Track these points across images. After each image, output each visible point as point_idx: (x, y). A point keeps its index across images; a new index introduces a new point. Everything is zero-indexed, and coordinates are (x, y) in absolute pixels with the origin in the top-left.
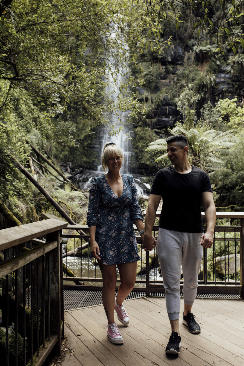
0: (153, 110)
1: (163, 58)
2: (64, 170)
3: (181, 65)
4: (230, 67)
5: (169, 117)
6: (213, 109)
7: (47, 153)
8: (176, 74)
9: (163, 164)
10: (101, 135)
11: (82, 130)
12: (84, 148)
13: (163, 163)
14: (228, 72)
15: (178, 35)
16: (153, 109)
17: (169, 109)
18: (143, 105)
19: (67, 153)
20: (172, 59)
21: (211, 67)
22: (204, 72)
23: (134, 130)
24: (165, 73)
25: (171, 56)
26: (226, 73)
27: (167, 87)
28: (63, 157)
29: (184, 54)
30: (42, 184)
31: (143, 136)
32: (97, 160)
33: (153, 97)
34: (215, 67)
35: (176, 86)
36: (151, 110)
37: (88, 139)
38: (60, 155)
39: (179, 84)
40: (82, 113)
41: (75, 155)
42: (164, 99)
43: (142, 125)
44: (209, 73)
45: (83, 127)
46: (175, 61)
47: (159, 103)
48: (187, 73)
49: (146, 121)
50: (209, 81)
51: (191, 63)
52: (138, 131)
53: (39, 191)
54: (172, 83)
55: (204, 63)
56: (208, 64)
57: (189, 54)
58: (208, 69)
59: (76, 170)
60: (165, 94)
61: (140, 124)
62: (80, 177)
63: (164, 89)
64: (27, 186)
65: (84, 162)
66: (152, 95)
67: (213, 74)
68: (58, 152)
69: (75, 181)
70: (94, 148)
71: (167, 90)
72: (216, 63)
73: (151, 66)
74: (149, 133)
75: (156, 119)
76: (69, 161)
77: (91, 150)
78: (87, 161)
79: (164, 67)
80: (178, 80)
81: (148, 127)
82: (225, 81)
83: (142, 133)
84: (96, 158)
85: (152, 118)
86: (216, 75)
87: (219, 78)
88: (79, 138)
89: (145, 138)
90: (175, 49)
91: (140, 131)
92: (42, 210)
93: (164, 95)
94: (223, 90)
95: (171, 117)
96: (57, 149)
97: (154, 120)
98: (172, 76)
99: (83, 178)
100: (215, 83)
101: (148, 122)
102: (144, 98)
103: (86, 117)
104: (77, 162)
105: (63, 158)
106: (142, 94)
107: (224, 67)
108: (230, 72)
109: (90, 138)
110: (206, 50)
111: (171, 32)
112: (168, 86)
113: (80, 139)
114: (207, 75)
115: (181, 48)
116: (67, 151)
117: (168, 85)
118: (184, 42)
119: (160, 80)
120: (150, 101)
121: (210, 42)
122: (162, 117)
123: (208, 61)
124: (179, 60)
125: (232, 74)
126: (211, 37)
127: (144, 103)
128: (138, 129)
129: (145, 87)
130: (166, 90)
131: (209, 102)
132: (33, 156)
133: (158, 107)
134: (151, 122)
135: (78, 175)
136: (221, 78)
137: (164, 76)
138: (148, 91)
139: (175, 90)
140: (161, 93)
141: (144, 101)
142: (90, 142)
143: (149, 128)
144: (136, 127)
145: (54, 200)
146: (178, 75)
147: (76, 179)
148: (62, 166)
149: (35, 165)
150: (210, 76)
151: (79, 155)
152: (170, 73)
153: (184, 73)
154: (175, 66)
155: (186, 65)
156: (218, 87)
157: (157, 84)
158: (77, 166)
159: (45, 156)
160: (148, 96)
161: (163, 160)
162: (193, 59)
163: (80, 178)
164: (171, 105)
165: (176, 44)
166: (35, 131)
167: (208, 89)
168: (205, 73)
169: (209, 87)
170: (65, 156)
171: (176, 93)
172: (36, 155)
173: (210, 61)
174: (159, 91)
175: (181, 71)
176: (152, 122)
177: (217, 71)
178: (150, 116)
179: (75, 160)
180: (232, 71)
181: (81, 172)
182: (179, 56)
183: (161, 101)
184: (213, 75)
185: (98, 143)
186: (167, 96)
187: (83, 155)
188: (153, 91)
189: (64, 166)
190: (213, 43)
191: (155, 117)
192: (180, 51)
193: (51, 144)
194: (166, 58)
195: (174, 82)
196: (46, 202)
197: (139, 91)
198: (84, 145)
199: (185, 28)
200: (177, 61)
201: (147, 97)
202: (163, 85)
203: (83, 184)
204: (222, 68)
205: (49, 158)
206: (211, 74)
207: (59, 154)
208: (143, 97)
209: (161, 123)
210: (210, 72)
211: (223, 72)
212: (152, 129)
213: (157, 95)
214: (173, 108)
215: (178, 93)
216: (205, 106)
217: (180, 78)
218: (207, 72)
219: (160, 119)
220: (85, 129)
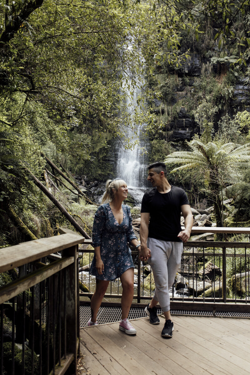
0: (169, 123)
1: (180, 70)
2: (79, 183)
3: (198, 76)
4: (249, 79)
5: (185, 130)
6: (231, 122)
7: (62, 166)
8: (193, 86)
10: (116, 148)
11: (97, 142)
12: (99, 160)
13: (179, 176)
14: (246, 83)
15: (195, 46)
16: (169, 121)
17: (186, 122)
19: (81, 166)
20: (188, 71)
21: (228, 79)
22: (221, 84)
23: (150, 143)
24: (181, 85)
25: (188, 67)
26: (244, 84)
27: (184, 99)
28: (78, 169)
29: (201, 65)
30: (56, 197)
31: (159, 149)
32: (112, 173)
33: (170, 109)
34: (233, 78)
35: (193, 98)
37: (103, 151)
39: (196, 96)
40: (97, 126)
41: (90, 168)
42: (180, 112)
43: (158, 137)
44: (227, 85)
45: (98, 139)
46: (192, 73)
47: (175, 115)
48: (204, 85)
50: (227, 92)
51: (209, 74)
52: (154, 144)
53: (54, 204)
54: (189, 95)
55: (222, 75)
56: (226, 75)
57: (207, 65)
58: (226, 80)
59: (91, 183)
60: (182, 106)
61: (156, 137)
63: (180, 101)
64: (42, 200)
65: (99, 175)
66: (169, 107)
67: (230, 85)
68: (73, 165)
69: (90, 194)
70: (109, 160)
71: (184, 102)
72: (234, 75)
73: (168, 78)
74: (166, 145)
76: (84, 174)
77: (106, 163)
78: (102, 174)
79: (181, 79)
80: (195, 91)
81: (164, 140)
82: (243, 92)
83: (158, 146)
84: (111, 171)
85: (168, 130)
86: (234, 86)
87: (237, 90)
88: (94, 150)
89: (161, 151)
90: (192, 61)
91: (156, 144)
92: (57, 224)
93: (181, 108)
94: (242, 102)
95: (187, 129)
96: (72, 162)
97: (171, 133)
98: (189, 87)
99: (97, 191)
100: (233, 95)
101: (164, 134)
102: (161, 110)
103: (102, 130)
104: (92, 175)
105: (78, 171)
106: (158, 106)
107: (243, 79)
108: (249, 83)
109: (105, 151)
110: (224, 61)
111: (187, 43)
113: (96, 152)
114: (225, 87)
115: (198, 59)
116: (82, 164)
117: (185, 97)
118: (201, 53)
119: (176, 91)
120: (167, 113)
121: (228, 53)
122: (179, 130)
123: (226, 73)
124: (195, 72)
126: (229, 48)
127: (160, 115)
128: (155, 142)
129: (162, 99)
130: (182, 102)
132: (48, 168)
133: (174, 119)
134: (168, 135)
135: (93, 188)
136: (239, 89)
137: (181, 87)
138: (164, 103)
139: (192, 101)
140: (177, 105)
141: (160, 113)
143: (165, 140)
144: (152, 140)
145: (69, 213)
146: (195, 87)
147: (91, 192)
148: (76, 179)
149: (49, 178)
150: (228, 88)
151: (94, 168)
152: (187, 84)
153: (202, 85)
154: (192, 78)
155: (204, 76)
156: (236, 99)
157: (173, 96)
158: (91, 179)
159: (60, 169)
160: (164, 108)
161: (180, 174)
162: (210, 70)
163: (95, 191)
164: (188, 117)
165: (193, 56)
166: (50, 143)
167: (225, 101)
168: (223, 84)
169: (227, 99)
170: (79, 169)
171: (193, 105)
172: (51, 168)
173: (228, 73)
174: (175, 103)
175: (198, 83)
177: (235, 82)
178: (167, 128)
179: (90, 173)
181: (96, 185)
182: (195, 68)
183: (178, 113)
185: (114, 155)
186: (184, 108)
187: (98, 168)
188: (169, 103)
189: (79, 179)
190: (231, 55)
191: (171, 129)
192: (198, 62)
193: (66, 156)
194: (182, 70)
195: (191, 94)
196: (60, 215)
197: (155, 103)
198: (100, 158)
199: (202, 39)
200: (194, 72)
202: (180, 97)
203: (98, 197)
204: (240, 80)
205: (63, 170)
206: (229, 86)
207: (73, 167)
208: (159, 110)
209: (178, 136)
210: (228, 83)
211: (241, 83)
212: (168, 142)
213: (173, 107)
214: (190, 120)
215: (195, 105)
216: (223, 118)
217: (197, 90)
218: (225, 83)
219: (176, 131)
220: (100, 142)
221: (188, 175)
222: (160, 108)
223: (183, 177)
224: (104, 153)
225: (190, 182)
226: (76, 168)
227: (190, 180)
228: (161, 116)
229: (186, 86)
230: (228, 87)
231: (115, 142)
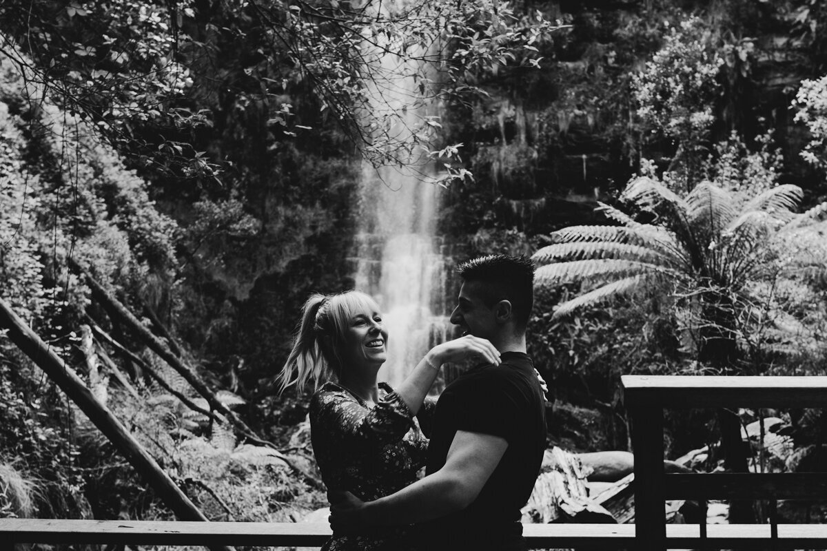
0: (532, 168)
2: (216, 383)
4: (807, 12)
5: (589, 192)
9: (573, 358)
11: (282, 240)
13: (571, 353)
14: (800, 27)
16: (532, 162)
17: (591, 164)
18: (499, 150)
19: (227, 322)
22: (713, 31)
23: (465, 241)
24: (573, 38)
26: (791, 31)
27: (583, 87)
28: (215, 336)
33: (533, 120)
34: (752, 10)
35: (615, 81)
36: (527, 168)
37: (302, 272)
38: (203, 331)
39: (623, 76)
40: (281, 182)
41: (257, 331)
42: (571, 129)
43: (495, 220)
44: (732, 34)
47: (553, 141)
48: (653, 36)
49: (510, 205)
50: (731, 61)
52: (479, 242)
54: (600, 70)
59: (260, 382)
60: (577, 112)
62: (273, 407)
63: (571, 93)
66: (529, 115)
67: (744, 36)
68: (198, 320)
71: (582, 98)
73: (526, 14)
74: (522, 248)
75: (543, 199)
76: (237, 353)
80: (618, 59)
81: (515, 228)
82: (789, 59)
85: (529, 195)
86: (755, 39)
87: (766, 51)
88: (271, 269)
93: (572, 115)
94: (784, 91)
95: (597, 190)
96: (195, 309)
97: (539, 203)
98: (599, 46)
99: (283, 409)
100: (751, 67)
101: (515, 209)
102: (501, 124)
105: (214, 342)
106: (492, 113)
107: (786, 13)
108: (806, 27)
109: (312, 271)
112: (585, 83)
113: (276, 274)
114: (725, 42)
116: (229, 315)
117: (585, 79)
119: (556, 60)
120: (523, 137)
122: (565, 194)
125: (814, 35)
127: (500, 143)
130: (578, 95)
131: (734, 132)
132: (98, 319)
133: (551, 157)
134: (527, 211)
137: (571, 47)
138: (514, 102)
139: (612, 94)
140: (560, 107)
141: (500, 137)
142: (311, 283)
143: (520, 230)
146: (619, 43)
149: (103, 355)
150: (736, 45)
152: (592, 36)
153: (644, 36)
155: (650, 8)
156: (764, 82)
160: (515, 117)
161: (573, 345)
167: (726, 91)
168: (718, 33)
169: (732, 82)
170: (220, 334)
171: (614, 105)
172: (108, 317)
174: (553, 100)
175: (630, 30)
176: (532, 208)
177: (759, 25)
178: (524, 187)
179: (259, 348)
180: (814, 25)
183: (562, 135)
184: (747, 39)
186: (584, 115)
187: (285, 330)
188: (532, 100)
189: (218, 368)
191: (540, 191)
195: (607, 68)
197: (482, 101)
198: (290, 295)
201: (513, 123)
202: (568, 78)
203: (285, 431)
204: (778, 18)
206: (737, 37)
207: (199, 328)
208: (497, 124)
209: (562, 214)
212: (530, 235)
213: (546, 114)
214: (606, 158)
215: (621, 107)
216: (719, 149)
217: (628, 54)
218: (723, 29)
219: (559, 198)
220: (291, 239)
221: (603, 349)
222: (500, 117)
223: (583, 356)
224: (308, 279)
225: (607, 373)
226: (209, 332)
227: (609, 368)
228: (505, 148)
229: (591, 42)
230: (735, 40)
231: (344, 239)
